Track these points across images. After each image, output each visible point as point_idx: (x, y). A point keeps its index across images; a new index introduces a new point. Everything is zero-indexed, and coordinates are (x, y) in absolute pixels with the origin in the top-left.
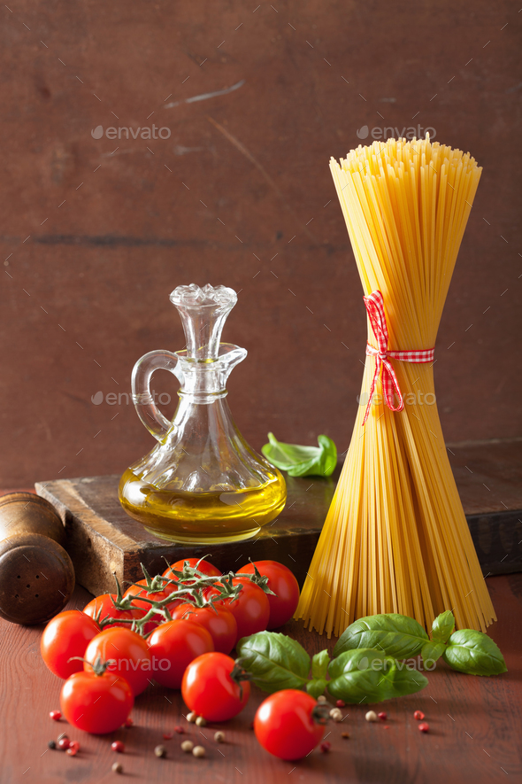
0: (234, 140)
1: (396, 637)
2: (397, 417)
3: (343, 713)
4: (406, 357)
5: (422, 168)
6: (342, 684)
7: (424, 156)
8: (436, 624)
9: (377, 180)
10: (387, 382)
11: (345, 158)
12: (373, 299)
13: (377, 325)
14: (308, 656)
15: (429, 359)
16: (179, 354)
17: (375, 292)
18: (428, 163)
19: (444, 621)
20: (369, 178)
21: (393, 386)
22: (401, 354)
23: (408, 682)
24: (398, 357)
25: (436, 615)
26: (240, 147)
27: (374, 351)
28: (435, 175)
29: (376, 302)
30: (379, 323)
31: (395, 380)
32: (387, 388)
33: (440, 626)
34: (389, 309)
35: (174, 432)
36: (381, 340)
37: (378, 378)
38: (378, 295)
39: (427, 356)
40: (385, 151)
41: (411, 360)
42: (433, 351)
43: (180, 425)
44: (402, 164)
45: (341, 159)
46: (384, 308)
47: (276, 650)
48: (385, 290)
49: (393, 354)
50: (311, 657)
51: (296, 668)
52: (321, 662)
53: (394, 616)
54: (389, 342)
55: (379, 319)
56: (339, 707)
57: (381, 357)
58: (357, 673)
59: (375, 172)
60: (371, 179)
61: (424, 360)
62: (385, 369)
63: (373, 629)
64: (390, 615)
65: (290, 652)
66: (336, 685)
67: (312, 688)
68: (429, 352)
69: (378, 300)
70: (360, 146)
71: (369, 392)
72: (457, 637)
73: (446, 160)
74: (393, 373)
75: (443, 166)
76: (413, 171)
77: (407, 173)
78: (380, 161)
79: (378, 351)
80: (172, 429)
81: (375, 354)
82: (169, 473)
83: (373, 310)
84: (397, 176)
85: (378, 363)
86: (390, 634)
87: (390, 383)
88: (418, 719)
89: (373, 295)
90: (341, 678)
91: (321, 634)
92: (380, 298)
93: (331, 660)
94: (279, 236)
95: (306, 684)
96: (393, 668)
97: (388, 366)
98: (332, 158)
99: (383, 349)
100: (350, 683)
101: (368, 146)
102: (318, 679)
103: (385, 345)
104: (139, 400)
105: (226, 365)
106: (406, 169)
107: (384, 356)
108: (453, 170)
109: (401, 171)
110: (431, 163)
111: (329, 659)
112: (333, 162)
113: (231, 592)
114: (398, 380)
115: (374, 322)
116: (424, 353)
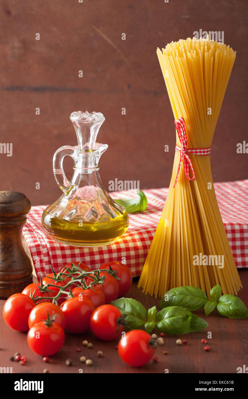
0: (105, 37)
1: (191, 299)
2: (192, 183)
3: (164, 340)
4: (196, 152)
5: (205, 53)
6: (163, 324)
7: (206, 47)
8: (212, 292)
9: (182, 60)
10: (186, 165)
11: (165, 48)
12: (179, 122)
13: (181, 135)
14: (145, 310)
15: (208, 153)
17: (180, 118)
18: (208, 51)
19: (216, 290)
20: (177, 59)
21: (190, 167)
22: (194, 151)
23: (198, 325)
24: (192, 152)
25: (212, 287)
26: (109, 41)
27: (180, 149)
28: (212, 58)
29: (181, 124)
30: (183, 134)
31: (191, 164)
32: (186, 168)
33: (214, 293)
34: (188, 127)
35: (74, 189)
36: (183, 143)
37: (182, 163)
38: (182, 120)
39: (207, 152)
40: (186, 44)
41: (199, 154)
42: (210, 149)
44: (195, 51)
45: (163, 49)
46: (185, 127)
47: (129, 307)
48: (185, 117)
49: (189, 151)
50: (147, 310)
51: (139, 316)
52: (152, 313)
53: (190, 288)
54: (187, 144)
55: (182, 132)
56: (162, 337)
57: (183, 152)
58: (172, 319)
59: (181, 56)
60: (179, 59)
61: (206, 154)
62: (185, 158)
63: (179, 294)
64: (188, 287)
65: (136, 308)
66: (160, 325)
67: (148, 327)
68: (208, 150)
69: (182, 122)
70: (173, 42)
71: (177, 170)
72: (223, 299)
73: (218, 49)
74: (189, 161)
75: (216, 53)
76: (201, 55)
77: (197, 56)
78: (183, 50)
79: (182, 149)
80: (73, 187)
81: (180, 151)
83: (179, 128)
84: (192, 58)
85: (182, 155)
86: (188, 297)
87: (188, 165)
88: (204, 343)
89: (179, 120)
90: (163, 321)
91: (152, 296)
92: (183, 122)
93: (158, 312)
94: (129, 86)
95: (144, 324)
96: (190, 318)
97: (187, 157)
98: (158, 48)
99: (184, 148)
100: (167, 324)
101: (177, 42)
102: (151, 321)
103: (185, 146)
106: (197, 54)
107: (185, 152)
108: (222, 54)
109: (194, 55)
110: (210, 51)
111: (157, 311)
112: (158, 50)
113: (99, 280)
114: (192, 164)
115: (180, 134)
116: (206, 150)
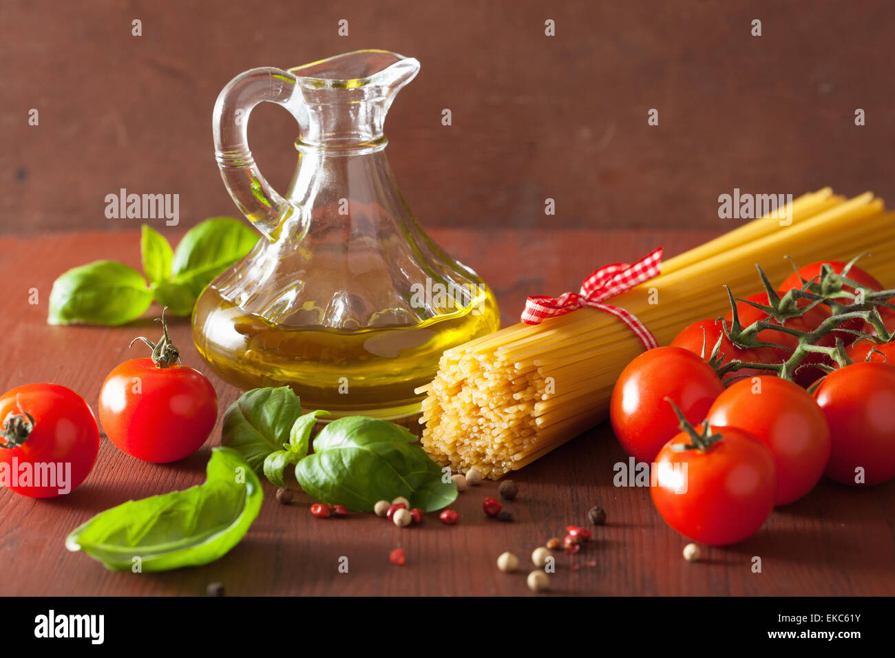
16: (299, 73)
35: (295, 218)
43: (303, 203)
80: (290, 213)
82: (291, 296)
104: (228, 161)
105: (385, 91)
